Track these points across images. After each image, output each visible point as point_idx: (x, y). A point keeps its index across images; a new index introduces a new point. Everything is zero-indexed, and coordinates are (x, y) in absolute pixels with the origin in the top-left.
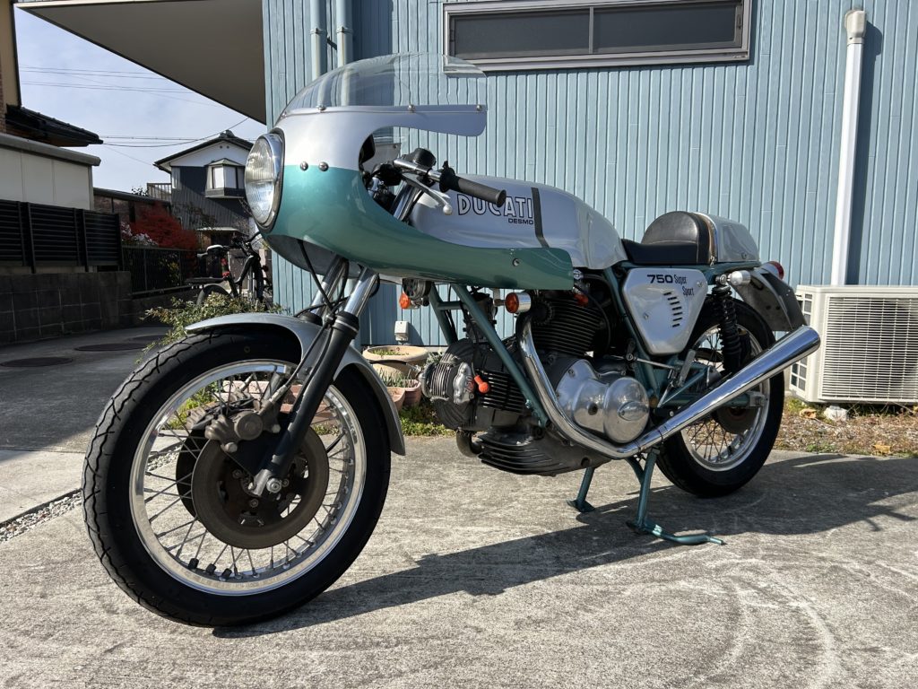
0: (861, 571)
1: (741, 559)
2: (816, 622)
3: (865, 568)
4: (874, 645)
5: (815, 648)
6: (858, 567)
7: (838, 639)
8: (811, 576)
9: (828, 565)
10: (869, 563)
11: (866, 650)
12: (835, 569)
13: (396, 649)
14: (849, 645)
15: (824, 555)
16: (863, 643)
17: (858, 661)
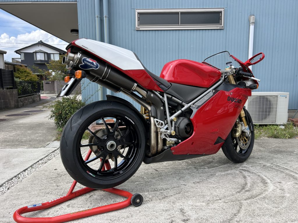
0: (270, 166)
2: (264, 178)
3: (271, 165)
4: (280, 181)
5: (266, 183)
6: (269, 165)
7: (271, 181)
8: (259, 168)
9: (262, 165)
10: (272, 164)
11: (278, 182)
12: (264, 166)
13: (167, 190)
14: (274, 182)
15: (260, 163)
16: (277, 181)
17: (278, 185)
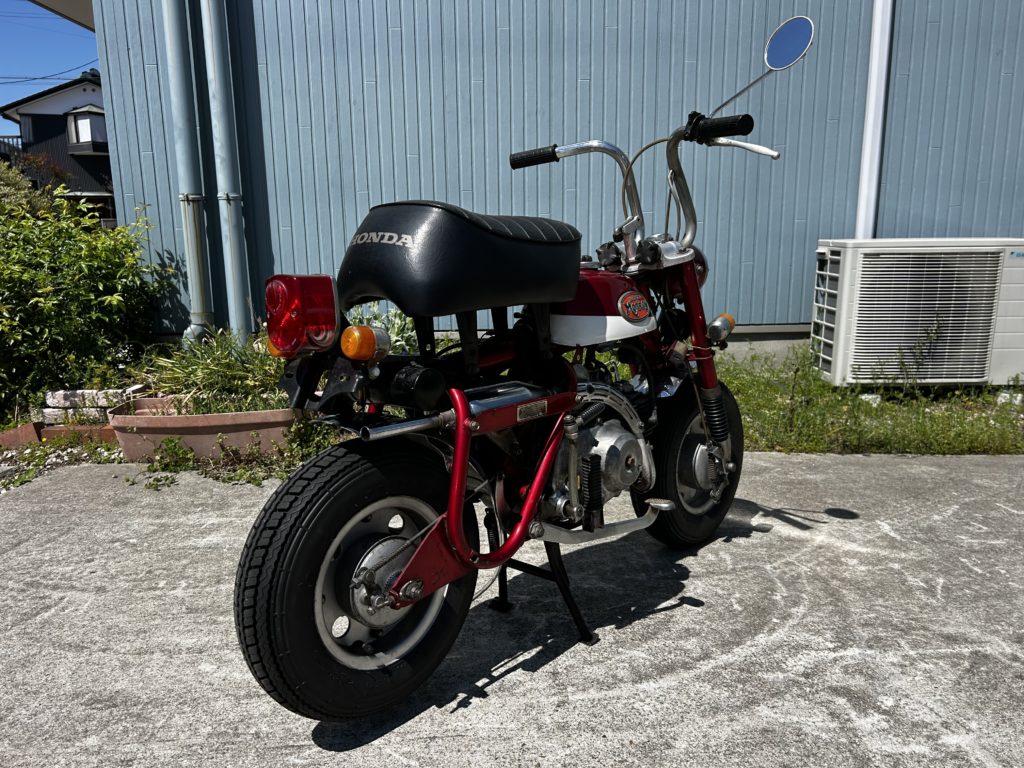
1: (834, 650)
